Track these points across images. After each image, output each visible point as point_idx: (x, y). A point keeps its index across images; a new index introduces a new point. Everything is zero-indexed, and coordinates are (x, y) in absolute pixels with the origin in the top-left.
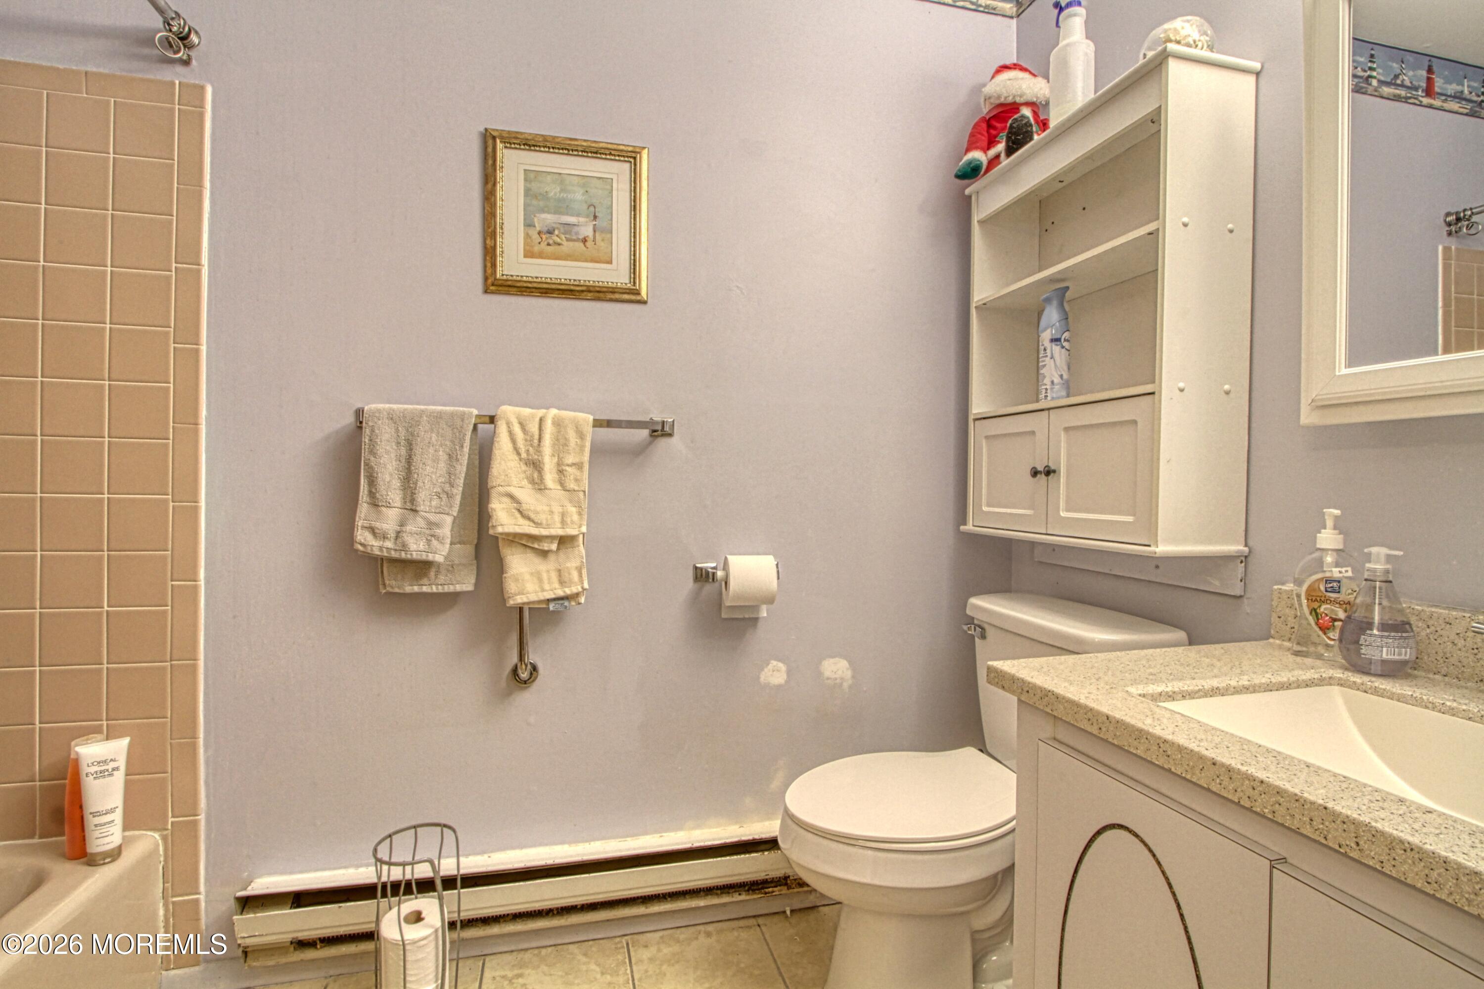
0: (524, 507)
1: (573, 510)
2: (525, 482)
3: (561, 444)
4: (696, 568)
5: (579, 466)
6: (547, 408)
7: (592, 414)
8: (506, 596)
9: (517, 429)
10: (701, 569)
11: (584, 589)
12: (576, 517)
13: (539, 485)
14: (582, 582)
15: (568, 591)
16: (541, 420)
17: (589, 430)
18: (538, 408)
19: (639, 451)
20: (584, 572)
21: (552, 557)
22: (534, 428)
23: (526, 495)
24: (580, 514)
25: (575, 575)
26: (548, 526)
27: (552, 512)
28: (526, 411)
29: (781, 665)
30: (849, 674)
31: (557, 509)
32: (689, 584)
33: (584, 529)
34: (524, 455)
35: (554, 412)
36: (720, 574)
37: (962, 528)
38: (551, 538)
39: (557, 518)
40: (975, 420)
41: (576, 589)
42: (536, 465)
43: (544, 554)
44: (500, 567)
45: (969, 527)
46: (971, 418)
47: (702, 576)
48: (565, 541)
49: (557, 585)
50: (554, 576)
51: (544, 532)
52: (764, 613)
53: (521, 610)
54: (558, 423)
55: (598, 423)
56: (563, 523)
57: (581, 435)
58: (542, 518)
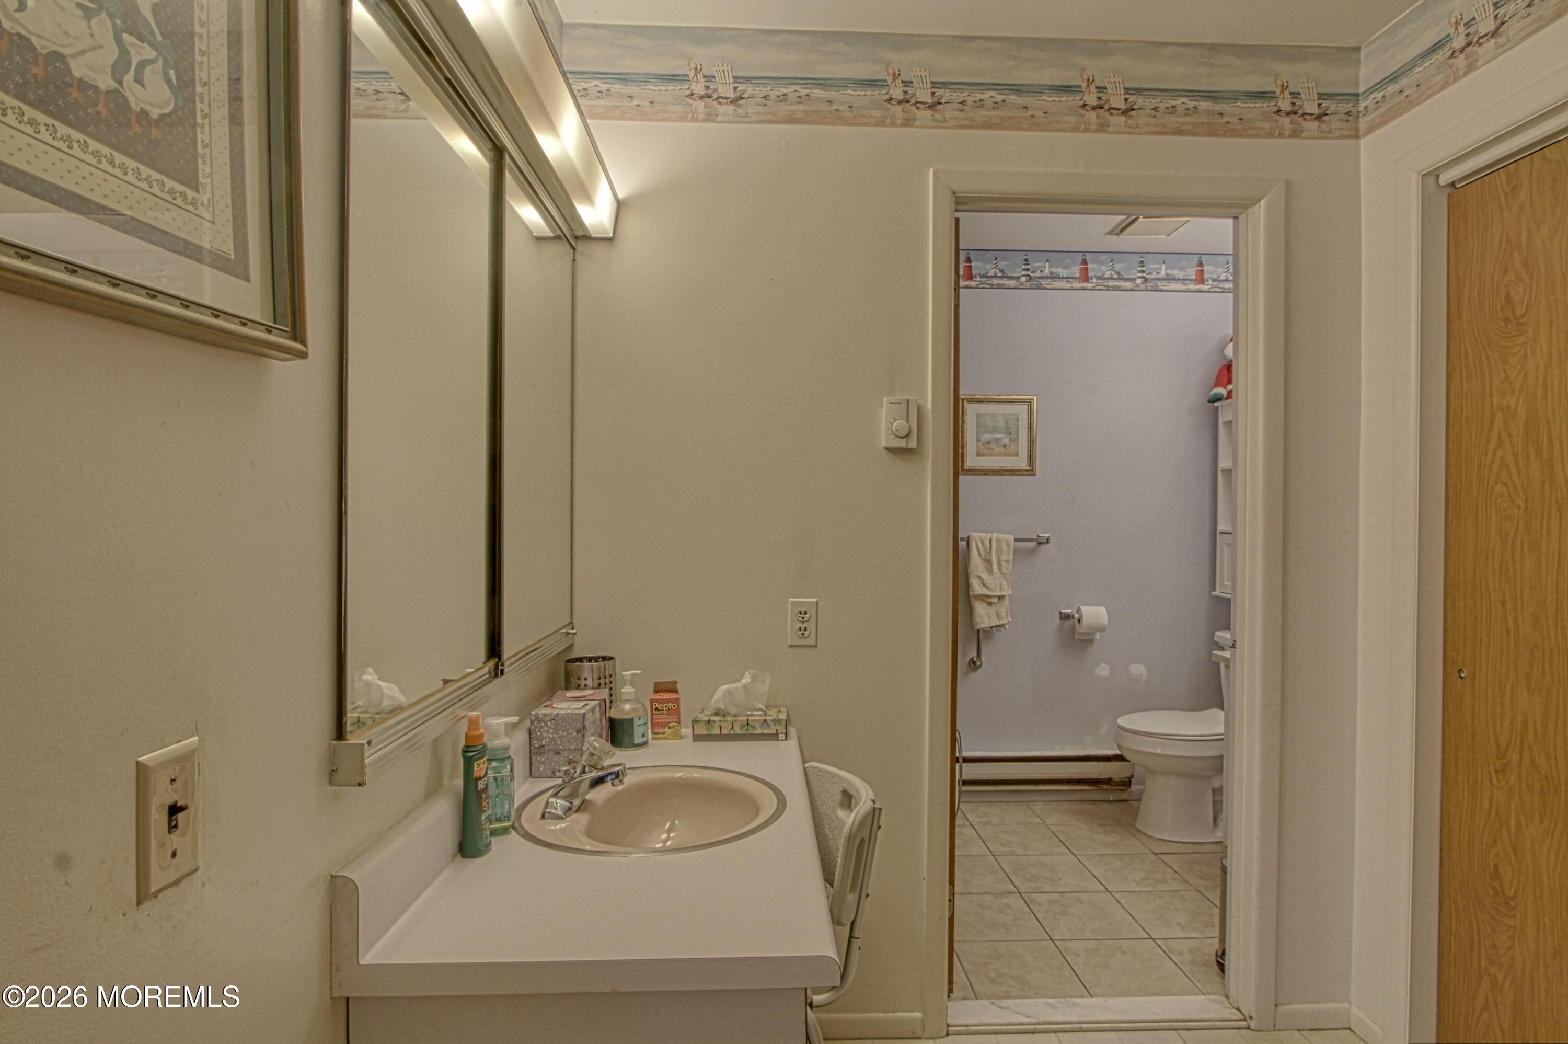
0: (985, 582)
1: (1005, 583)
2: (984, 570)
3: (1000, 551)
4: (1061, 613)
5: (1008, 561)
6: (991, 532)
7: (1013, 535)
8: (974, 624)
9: (980, 545)
10: (1064, 613)
11: (1009, 622)
12: (1006, 586)
13: (990, 571)
14: (1008, 618)
15: (1001, 623)
16: (990, 540)
17: (1012, 543)
18: (988, 532)
19: (1032, 552)
20: (1009, 615)
21: (994, 606)
22: (987, 543)
23: (985, 575)
24: (1008, 585)
25: (1004, 615)
26: (995, 591)
27: (996, 584)
28: (983, 535)
29: (1107, 666)
30: (1145, 673)
31: (998, 582)
32: (1057, 621)
33: (1010, 592)
34: (983, 557)
35: (995, 535)
36: (1076, 616)
37: (1213, 593)
38: (994, 597)
39: (998, 587)
40: (1221, 533)
41: (1004, 622)
42: (988, 562)
43: (990, 604)
44: (971, 610)
45: (1217, 593)
46: (1218, 532)
47: (1065, 617)
48: (1000, 598)
49: (996, 619)
50: (995, 615)
51: (994, 594)
52: (1098, 636)
53: (979, 631)
54: (998, 541)
55: (1017, 540)
56: (1001, 589)
57: (1008, 546)
58: (992, 587)
